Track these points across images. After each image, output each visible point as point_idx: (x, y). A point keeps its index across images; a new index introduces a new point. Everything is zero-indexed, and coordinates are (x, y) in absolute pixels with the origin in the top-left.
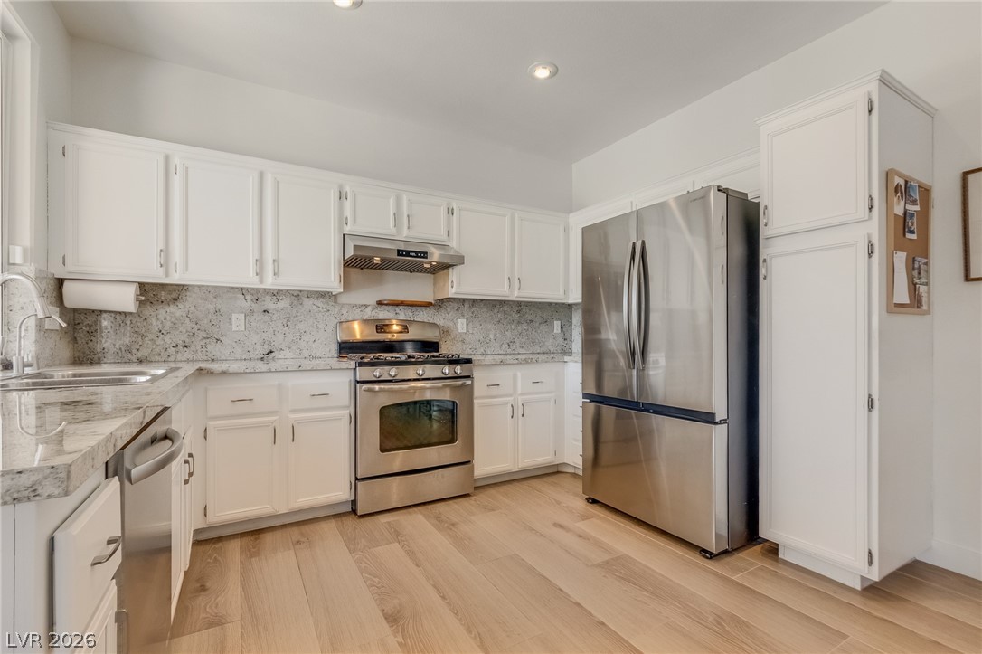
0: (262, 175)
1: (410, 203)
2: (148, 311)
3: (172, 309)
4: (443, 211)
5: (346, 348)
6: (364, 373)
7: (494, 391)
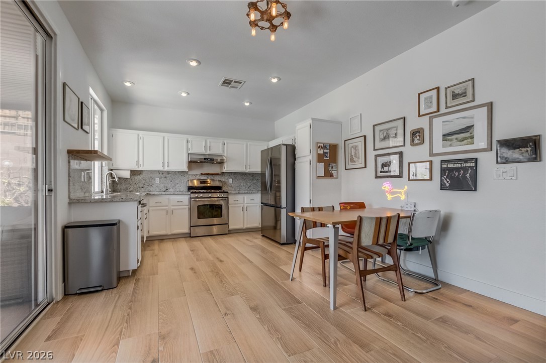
0: (164, 138)
1: (210, 142)
2: (133, 177)
3: (139, 177)
4: (221, 144)
5: (190, 188)
6: (192, 195)
7: (236, 202)
